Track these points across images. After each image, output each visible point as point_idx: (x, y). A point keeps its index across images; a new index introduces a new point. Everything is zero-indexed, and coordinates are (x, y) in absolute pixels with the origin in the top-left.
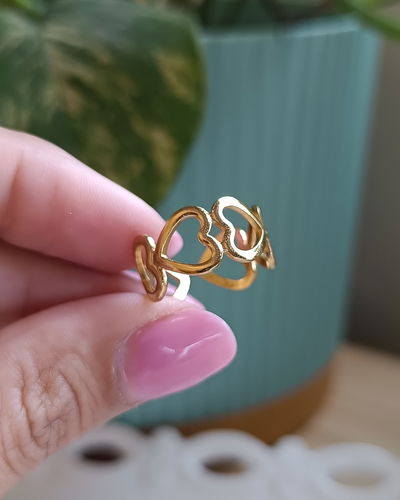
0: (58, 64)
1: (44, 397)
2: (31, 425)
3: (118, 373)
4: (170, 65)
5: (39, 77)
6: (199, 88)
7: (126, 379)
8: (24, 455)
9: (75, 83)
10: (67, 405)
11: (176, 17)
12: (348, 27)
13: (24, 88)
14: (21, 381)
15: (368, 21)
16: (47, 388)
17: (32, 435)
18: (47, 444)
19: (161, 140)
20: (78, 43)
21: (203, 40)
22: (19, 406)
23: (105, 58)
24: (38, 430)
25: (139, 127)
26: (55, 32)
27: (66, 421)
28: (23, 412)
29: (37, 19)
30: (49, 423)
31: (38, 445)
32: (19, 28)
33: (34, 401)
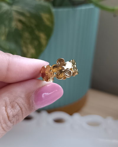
0: (16, 16)
1: (12, 109)
2: (8, 117)
3: (32, 102)
4: (45, 16)
5: (11, 20)
6: (52, 22)
7: (34, 103)
8: (7, 126)
9: (20, 21)
10: (19, 111)
11: (46, 4)
12: (91, 6)
13: (7, 23)
14: (5, 105)
15: (97, 5)
16: (13, 107)
17: (9, 120)
18: (13, 122)
19: (42, 36)
20: (21, 11)
21: (53, 10)
22: (5, 112)
23: (28, 15)
24: (10, 118)
25: (37, 32)
26: (15, 8)
27: (18, 116)
28: (6, 114)
29: (10, 4)
30: (14, 116)
31: (11, 123)
32: (5, 7)
33: (9, 110)
